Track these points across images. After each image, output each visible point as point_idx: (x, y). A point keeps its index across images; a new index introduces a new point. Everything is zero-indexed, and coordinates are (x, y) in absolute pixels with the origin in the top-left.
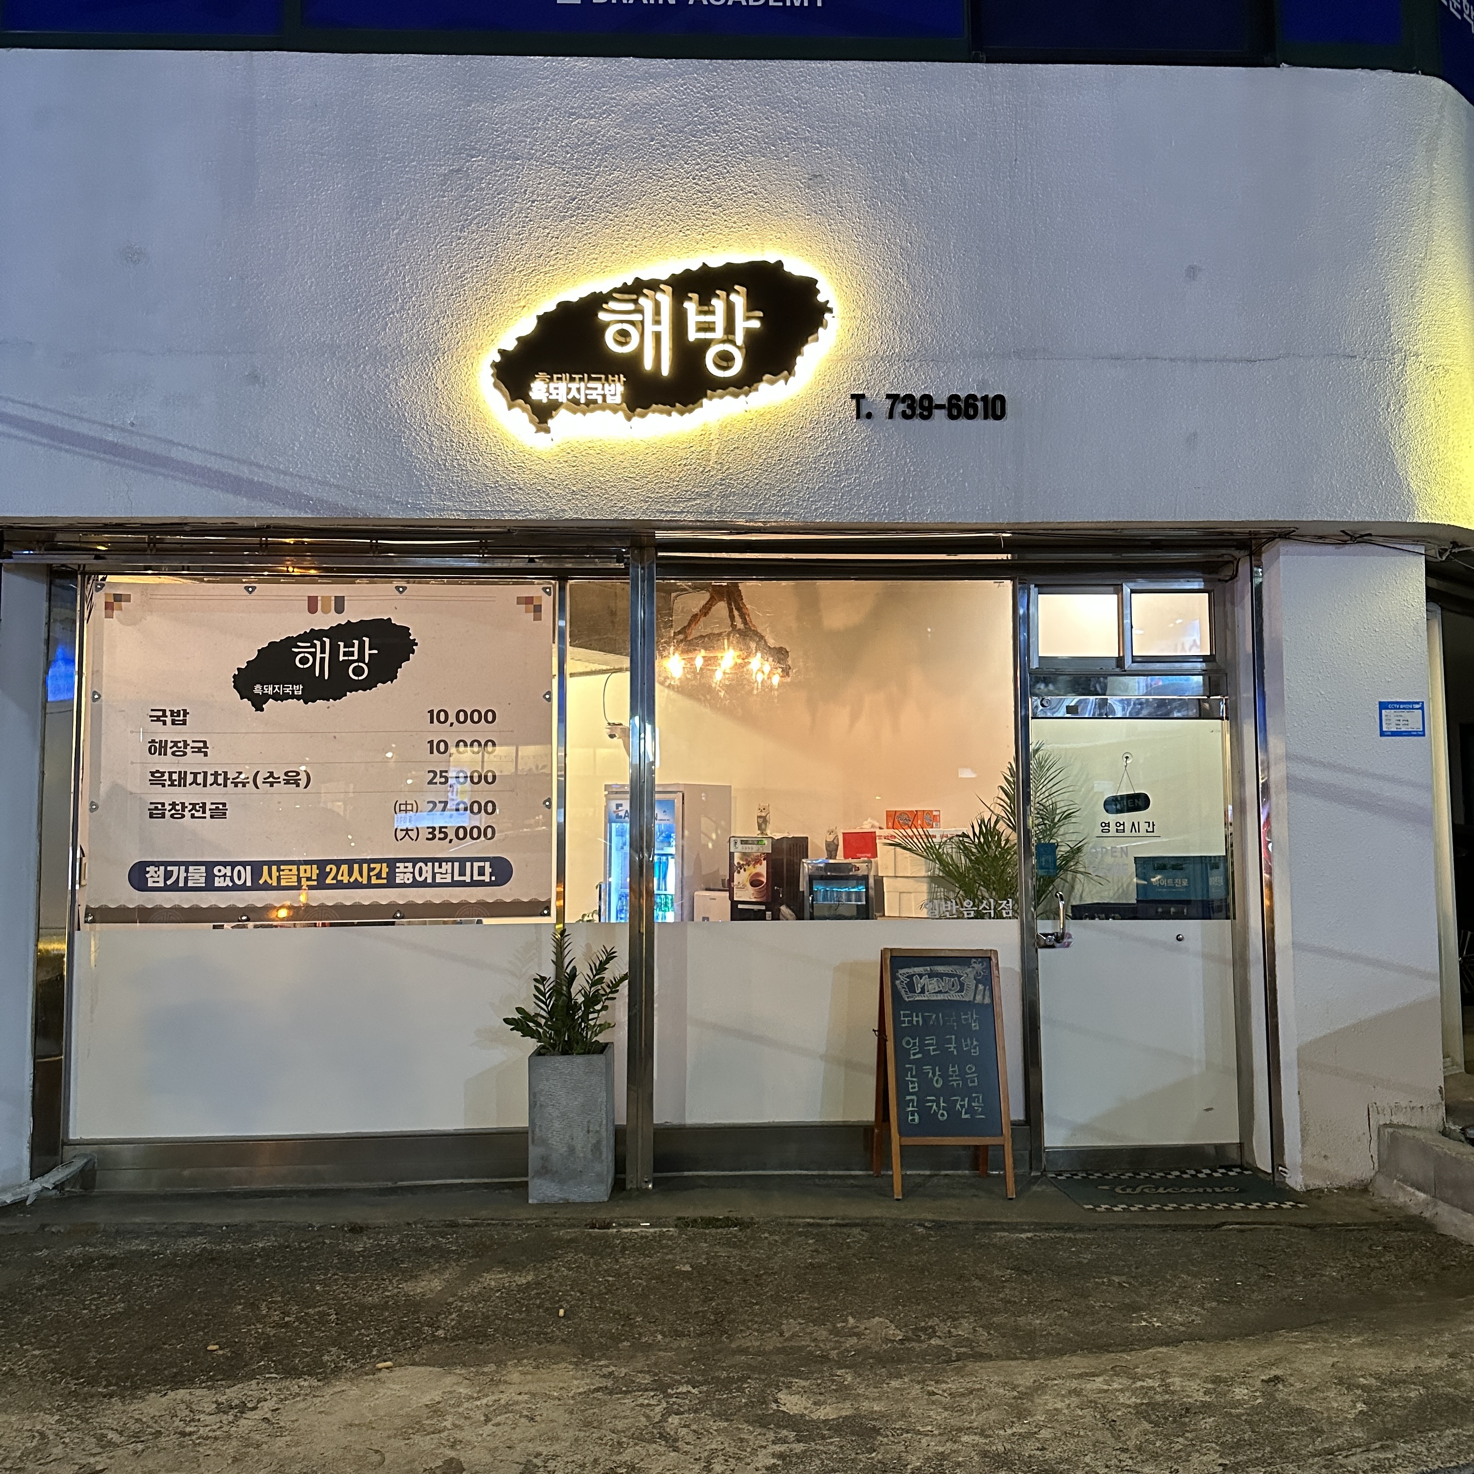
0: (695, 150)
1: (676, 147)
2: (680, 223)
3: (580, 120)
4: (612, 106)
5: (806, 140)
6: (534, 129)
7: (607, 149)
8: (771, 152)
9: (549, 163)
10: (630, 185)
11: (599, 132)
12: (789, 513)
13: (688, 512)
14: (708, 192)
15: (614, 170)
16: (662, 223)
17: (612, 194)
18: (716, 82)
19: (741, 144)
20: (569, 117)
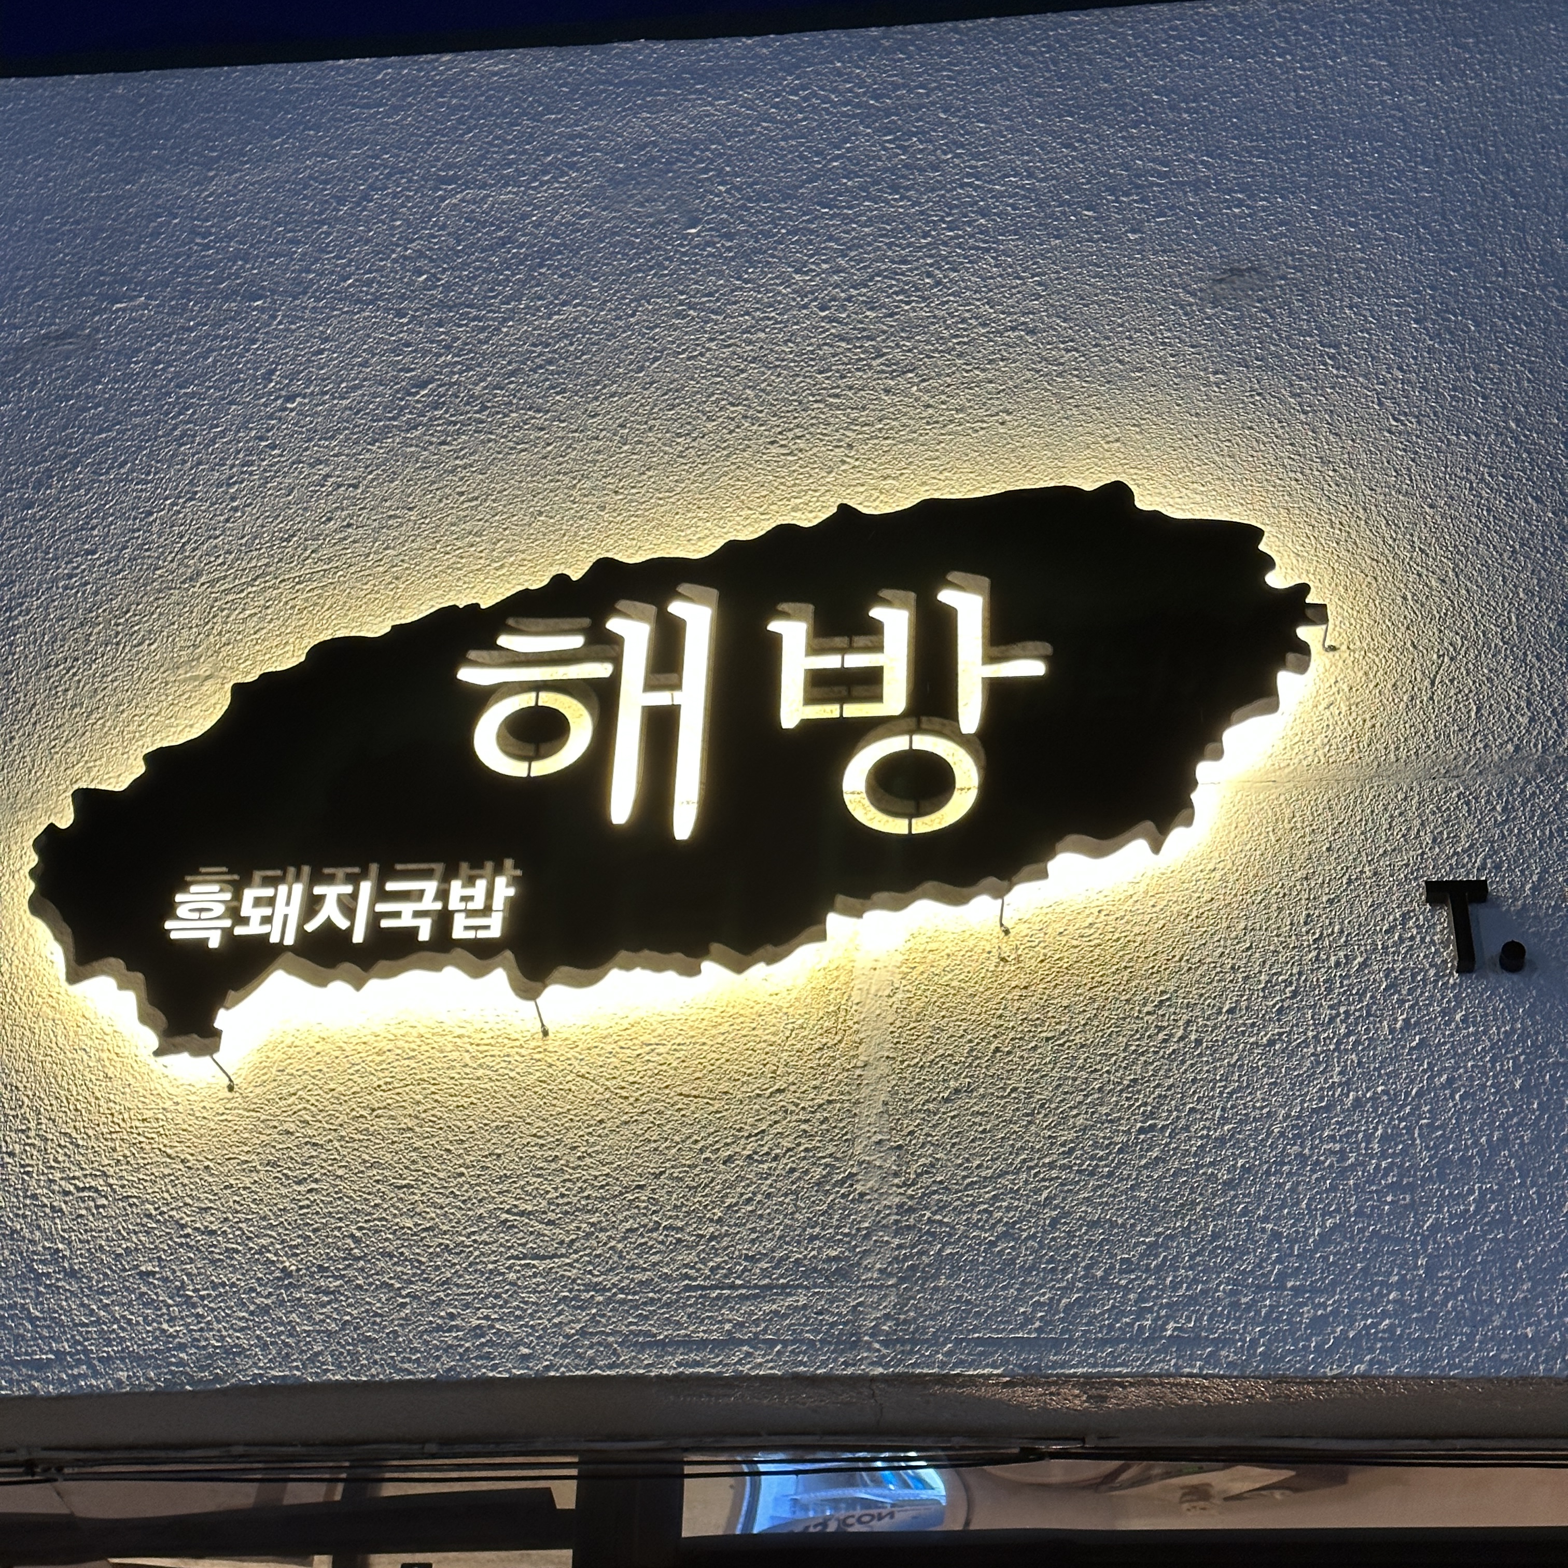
0: (831, 238)
1: (767, 235)
2: (774, 421)
3: (469, 193)
4: (575, 154)
5: (1197, 186)
6: (323, 223)
7: (544, 256)
8: (1083, 223)
9: (359, 301)
10: (612, 336)
11: (525, 216)
12: (1196, 1341)
13: (754, 1342)
14: (869, 338)
15: (564, 304)
16: (710, 425)
17: (550, 362)
18: (902, 74)
19: (983, 213)
20: (436, 189)
